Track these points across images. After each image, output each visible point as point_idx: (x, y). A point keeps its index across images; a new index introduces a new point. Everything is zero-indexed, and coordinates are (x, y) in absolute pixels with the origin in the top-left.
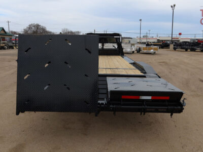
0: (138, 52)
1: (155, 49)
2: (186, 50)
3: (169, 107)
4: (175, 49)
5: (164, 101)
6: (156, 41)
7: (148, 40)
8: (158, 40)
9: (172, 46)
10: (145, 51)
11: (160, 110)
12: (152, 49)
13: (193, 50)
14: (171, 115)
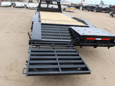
0: (63, 10)
1: (73, 9)
2: (89, 11)
3: (109, 44)
4: (83, 10)
5: (107, 41)
6: (70, 4)
7: (66, 3)
8: (72, 4)
9: (81, 8)
10: (68, 10)
11: (102, 45)
12: (72, 9)
13: (92, 11)
14: (109, 48)
